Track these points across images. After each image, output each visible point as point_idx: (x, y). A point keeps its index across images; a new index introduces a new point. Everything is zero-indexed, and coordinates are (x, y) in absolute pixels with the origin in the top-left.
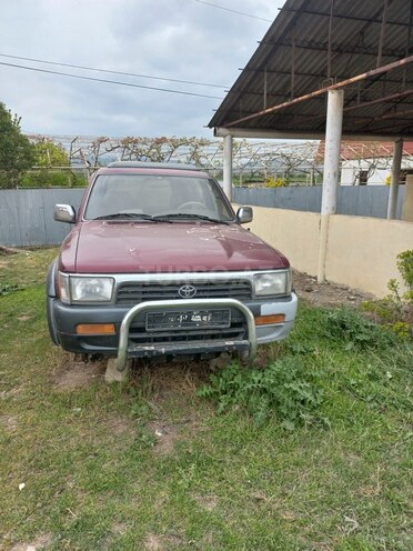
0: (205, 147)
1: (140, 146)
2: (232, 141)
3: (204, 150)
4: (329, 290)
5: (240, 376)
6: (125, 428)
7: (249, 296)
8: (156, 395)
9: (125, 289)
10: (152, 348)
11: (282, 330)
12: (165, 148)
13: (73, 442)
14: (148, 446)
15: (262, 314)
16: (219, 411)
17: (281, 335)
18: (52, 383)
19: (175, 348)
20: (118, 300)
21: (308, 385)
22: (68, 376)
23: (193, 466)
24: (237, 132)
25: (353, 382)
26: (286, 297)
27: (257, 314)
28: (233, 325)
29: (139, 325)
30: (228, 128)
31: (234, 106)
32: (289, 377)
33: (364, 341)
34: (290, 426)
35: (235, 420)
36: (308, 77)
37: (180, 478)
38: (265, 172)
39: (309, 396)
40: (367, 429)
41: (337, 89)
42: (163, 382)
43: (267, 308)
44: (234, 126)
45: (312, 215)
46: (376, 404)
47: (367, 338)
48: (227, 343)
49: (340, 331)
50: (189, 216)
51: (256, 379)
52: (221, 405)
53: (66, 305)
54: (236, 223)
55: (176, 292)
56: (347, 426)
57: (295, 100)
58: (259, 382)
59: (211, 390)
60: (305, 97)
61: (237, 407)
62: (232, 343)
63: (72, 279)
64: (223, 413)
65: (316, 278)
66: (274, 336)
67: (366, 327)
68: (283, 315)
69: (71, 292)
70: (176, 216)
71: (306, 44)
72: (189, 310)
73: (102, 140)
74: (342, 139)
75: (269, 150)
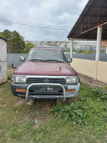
0: (68, 43)
1: (52, 43)
2: (73, 41)
3: (68, 44)
4: (97, 82)
5: (61, 107)
6: (28, 118)
7: (65, 83)
8: (39, 110)
9: (29, 80)
10: (35, 97)
11: (74, 94)
12: (58, 44)
13: (12, 122)
14: (32, 125)
15: (68, 89)
16: (55, 116)
17: (74, 95)
18: (13, 104)
19: (42, 97)
20: (27, 83)
21: (81, 111)
22: (18, 102)
23: (42, 133)
24: (74, 39)
25: (97, 111)
26: (76, 84)
27: (66, 88)
28: (59, 91)
29: (32, 90)
30: (72, 38)
31: (74, 32)
32: (76, 108)
33: (103, 98)
34: (74, 123)
35: (59, 120)
36: (94, 24)
37: (37, 137)
38: (84, 50)
39: (81, 115)
40: (99, 127)
41: (100, 26)
42: (42, 106)
43: (69, 87)
44: (74, 38)
45: (93, 61)
46: (103, 119)
47: (104, 97)
48: (57, 97)
49: (96, 94)
50: (53, 60)
51: (66, 108)
52: (55, 115)
53: (14, 83)
54: (67, 62)
55: (43, 81)
56: (92, 125)
57: (89, 30)
58: (67, 109)
59: (53, 110)
60: (92, 29)
61: (60, 116)
62: (58, 97)
63: (16, 76)
64: (56, 117)
65: (94, 79)
66: (72, 95)
67: (105, 94)
68: (75, 89)
69: (15, 80)
70: (50, 60)
71: (93, 15)
72: (46, 86)
73: (43, 42)
74: (101, 41)
75: (85, 44)
